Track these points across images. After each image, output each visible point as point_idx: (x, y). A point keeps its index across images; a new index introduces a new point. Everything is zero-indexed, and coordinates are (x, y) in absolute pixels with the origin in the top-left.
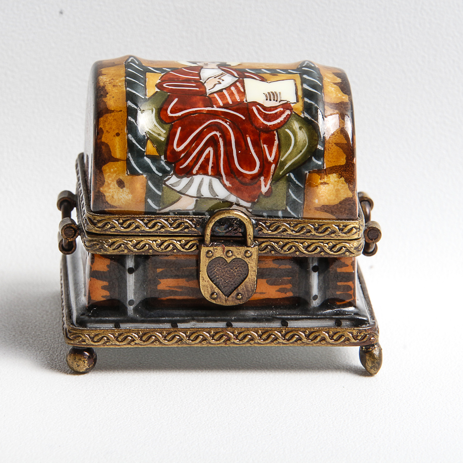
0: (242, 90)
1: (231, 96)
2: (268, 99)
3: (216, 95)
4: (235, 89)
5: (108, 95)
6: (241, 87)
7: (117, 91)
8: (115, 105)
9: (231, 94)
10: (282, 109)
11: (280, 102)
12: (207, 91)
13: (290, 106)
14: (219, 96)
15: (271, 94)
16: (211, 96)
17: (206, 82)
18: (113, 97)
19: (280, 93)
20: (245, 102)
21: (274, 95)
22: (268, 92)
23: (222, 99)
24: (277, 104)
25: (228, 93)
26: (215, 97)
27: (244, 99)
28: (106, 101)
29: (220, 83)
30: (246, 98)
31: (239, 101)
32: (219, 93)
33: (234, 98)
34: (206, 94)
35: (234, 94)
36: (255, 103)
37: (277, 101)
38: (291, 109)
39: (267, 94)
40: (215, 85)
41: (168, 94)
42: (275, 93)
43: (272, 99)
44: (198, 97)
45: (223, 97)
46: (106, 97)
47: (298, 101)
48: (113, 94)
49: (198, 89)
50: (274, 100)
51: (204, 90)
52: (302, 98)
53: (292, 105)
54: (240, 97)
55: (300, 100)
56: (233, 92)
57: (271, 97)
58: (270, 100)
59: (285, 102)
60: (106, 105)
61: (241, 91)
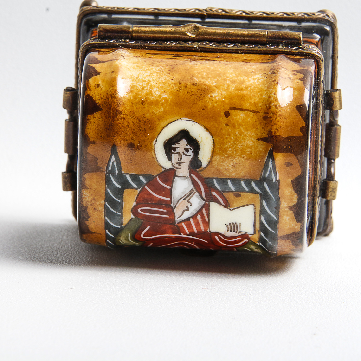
0: (207, 219)
1: (196, 226)
2: (229, 230)
3: (183, 224)
4: (201, 218)
5: (89, 219)
6: (207, 215)
7: (97, 216)
8: (95, 229)
9: (197, 224)
10: (240, 239)
11: (239, 233)
12: (176, 219)
13: (248, 236)
14: (186, 225)
15: (232, 225)
16: (179, 225)
17: (176, 206)
18: (94, 222)
19: (240, 224)
20: (209, 232)
21: (235, 226)
22: (230, 223)
23: (188, 228)
24: (237, 234)
25: (194, 222)
26: (182, 227)
27: (208, 229)
28: (88, 224)
29: (188, 209)
30: (210, 228)
31: (203, 230)
32: (186, 222)
33: (199, 228)
34: (175, 223)
35: (199, 224)
36: (217, 234)
37: (236, 232)
38: (249, 239)
39: (229, 225)
40: (184, 211)
41: (142, 221)
42: (236, 224)
43: (232, 230)
44: (168, 226)
45: (189, 226)
46: (88, 221)
47: (255, 233)
48: (94, 218)
49: (168, 216)
50: (234, 231)
51: (173, 218)
52: (259, 231)
53: (250, 236)
54: (204, 227)
55: (257, 232)
56: (199, 222)
57: (231, 229)
58: (231, 231)
59: (244, 233)
60: (88, 228)
61: (206, 221)
